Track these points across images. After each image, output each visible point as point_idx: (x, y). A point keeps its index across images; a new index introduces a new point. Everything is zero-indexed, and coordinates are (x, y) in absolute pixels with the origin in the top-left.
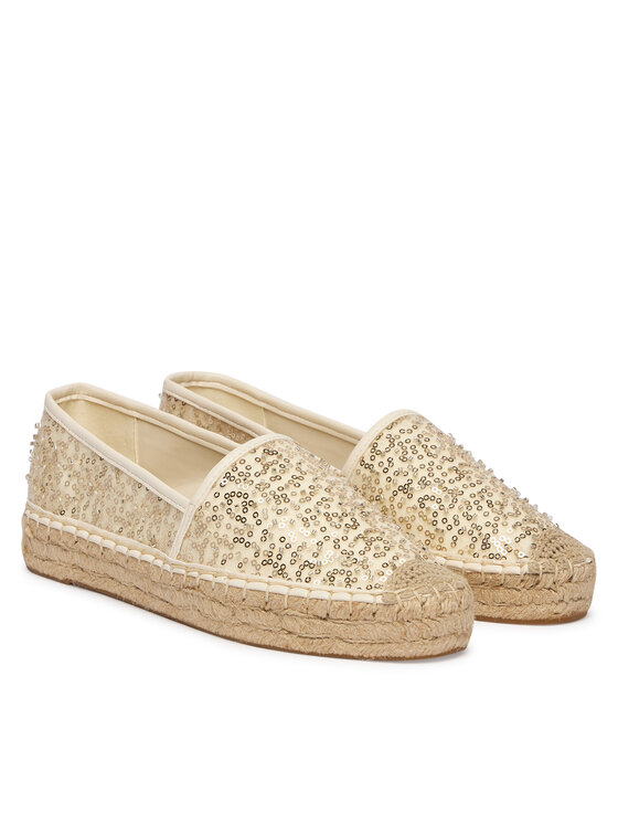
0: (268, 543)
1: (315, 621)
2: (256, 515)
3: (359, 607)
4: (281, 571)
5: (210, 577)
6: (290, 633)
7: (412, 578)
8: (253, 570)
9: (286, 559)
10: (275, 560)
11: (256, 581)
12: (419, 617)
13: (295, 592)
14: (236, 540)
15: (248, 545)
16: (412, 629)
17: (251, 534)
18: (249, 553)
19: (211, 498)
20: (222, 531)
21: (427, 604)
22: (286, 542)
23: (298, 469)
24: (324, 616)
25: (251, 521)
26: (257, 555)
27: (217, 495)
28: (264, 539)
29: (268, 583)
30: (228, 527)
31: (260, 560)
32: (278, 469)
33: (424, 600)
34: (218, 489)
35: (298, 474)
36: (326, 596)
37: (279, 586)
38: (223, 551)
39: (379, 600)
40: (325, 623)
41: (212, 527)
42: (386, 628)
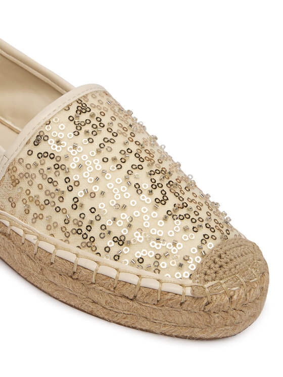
0: (78, 212)
1: (120, 299)
2: (67, 180)
3: (168, 297)
4: (90, 243)
5: (21, 232)
6: (94, 302)
7: (221, 267)
8: (62, 236)
9: (95, 232)
10: (84, 231)
11: (65, 249)
12: (226, 309)
13: (103, 270)
14: (47, 203)
15: (58, 210)
16: (217, 320)
17: (62, 199)
18: (59, 218)
19: (24, 155)
20: (34, 191)
21: (235, 297)
22: (96, 213)
23: (109, 130)
24: (131, 297)
25: (62, 186)
26: (67, 222)
27: (30, 153)
28: (75, 207)
29: (77, 255)
30: (40, 187)
31: (70, 228)
32: (91, 130)
33: (232, 293)
34: (31, 146)
35: (110, 136)
36: (134, 280)
37: (87, 260)
38: (34, 209)
39: (188, 292)
40: (131, 303)
41: (24, 184)
42: (192, 318)
